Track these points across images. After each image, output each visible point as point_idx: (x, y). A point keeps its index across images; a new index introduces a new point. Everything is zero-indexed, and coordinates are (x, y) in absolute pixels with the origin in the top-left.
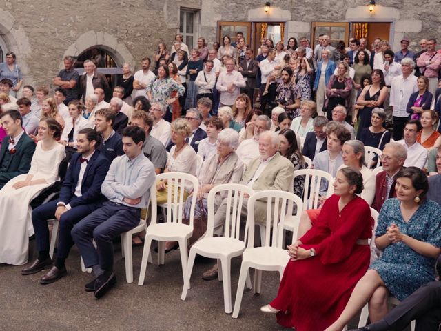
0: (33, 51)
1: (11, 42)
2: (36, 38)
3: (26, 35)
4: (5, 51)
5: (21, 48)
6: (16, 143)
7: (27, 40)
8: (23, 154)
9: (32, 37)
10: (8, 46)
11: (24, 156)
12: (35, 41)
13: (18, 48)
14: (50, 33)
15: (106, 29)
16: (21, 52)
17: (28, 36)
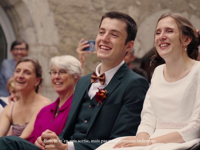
0: (62, 41)
1: (24, 21)
2: (68, 15)
3: (51, 9)
4: (10, 39)
5: (40, 32)
6: (107, 83)
7: (52, 18)
8: (123, 102)
9: (61, 14)
10: (17, 30)
11: (124, 108)
12: (65, 21)
13: (36, 32)
14: (92, 8)
15: (194, 8)
16: (40, 41)
17: (54, 11)
